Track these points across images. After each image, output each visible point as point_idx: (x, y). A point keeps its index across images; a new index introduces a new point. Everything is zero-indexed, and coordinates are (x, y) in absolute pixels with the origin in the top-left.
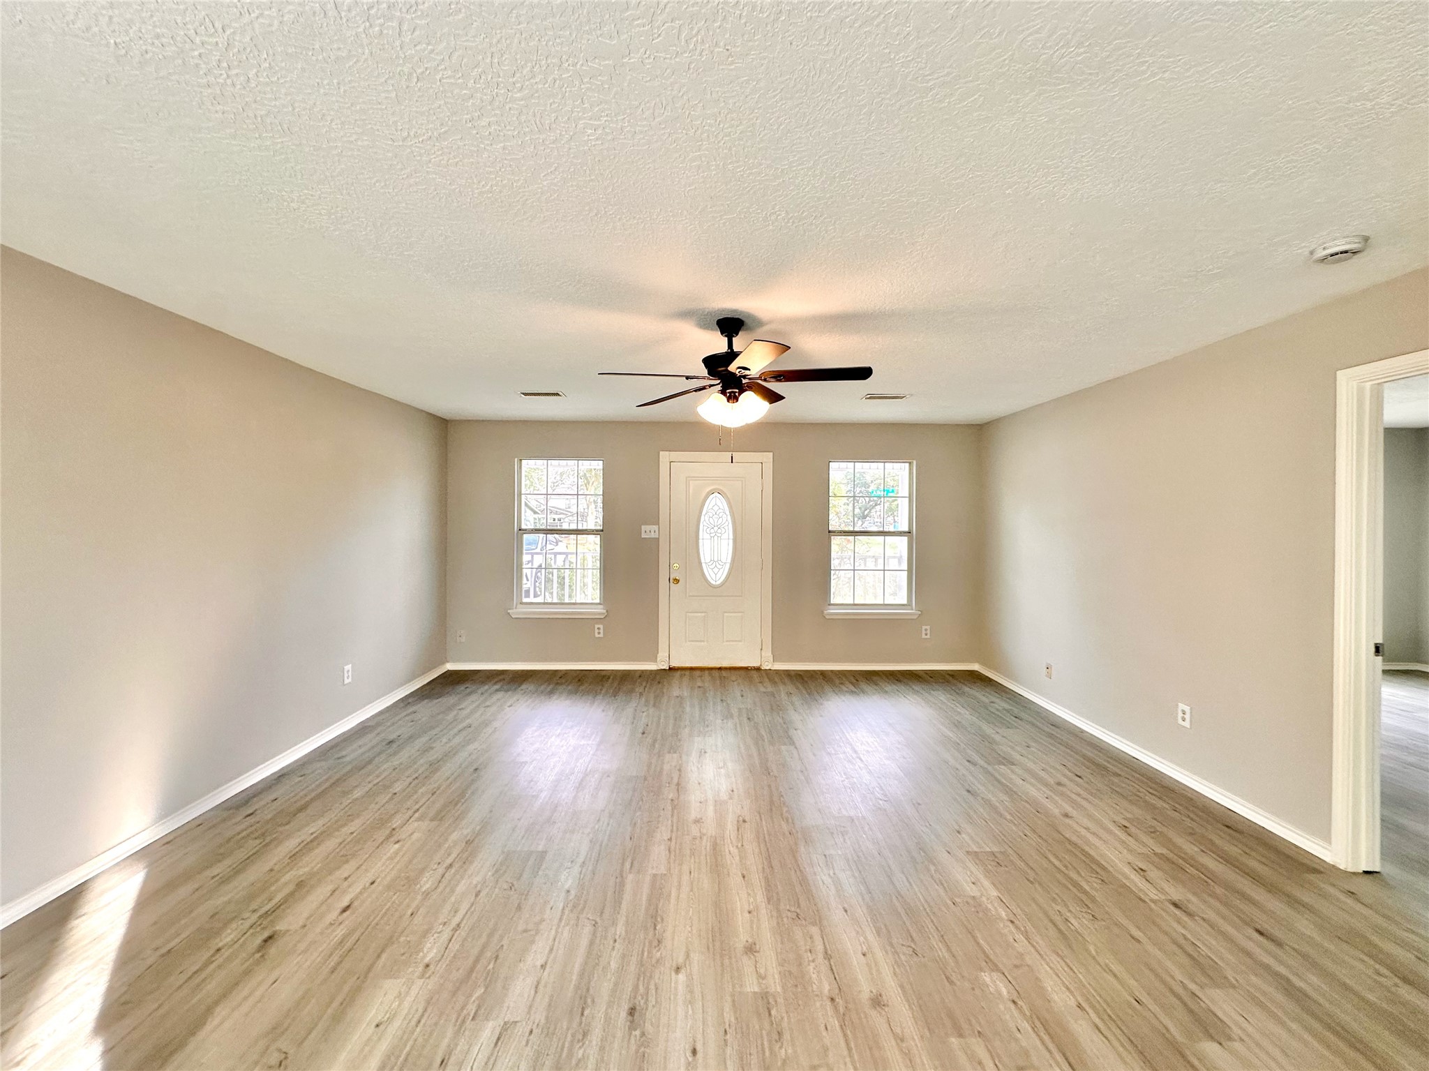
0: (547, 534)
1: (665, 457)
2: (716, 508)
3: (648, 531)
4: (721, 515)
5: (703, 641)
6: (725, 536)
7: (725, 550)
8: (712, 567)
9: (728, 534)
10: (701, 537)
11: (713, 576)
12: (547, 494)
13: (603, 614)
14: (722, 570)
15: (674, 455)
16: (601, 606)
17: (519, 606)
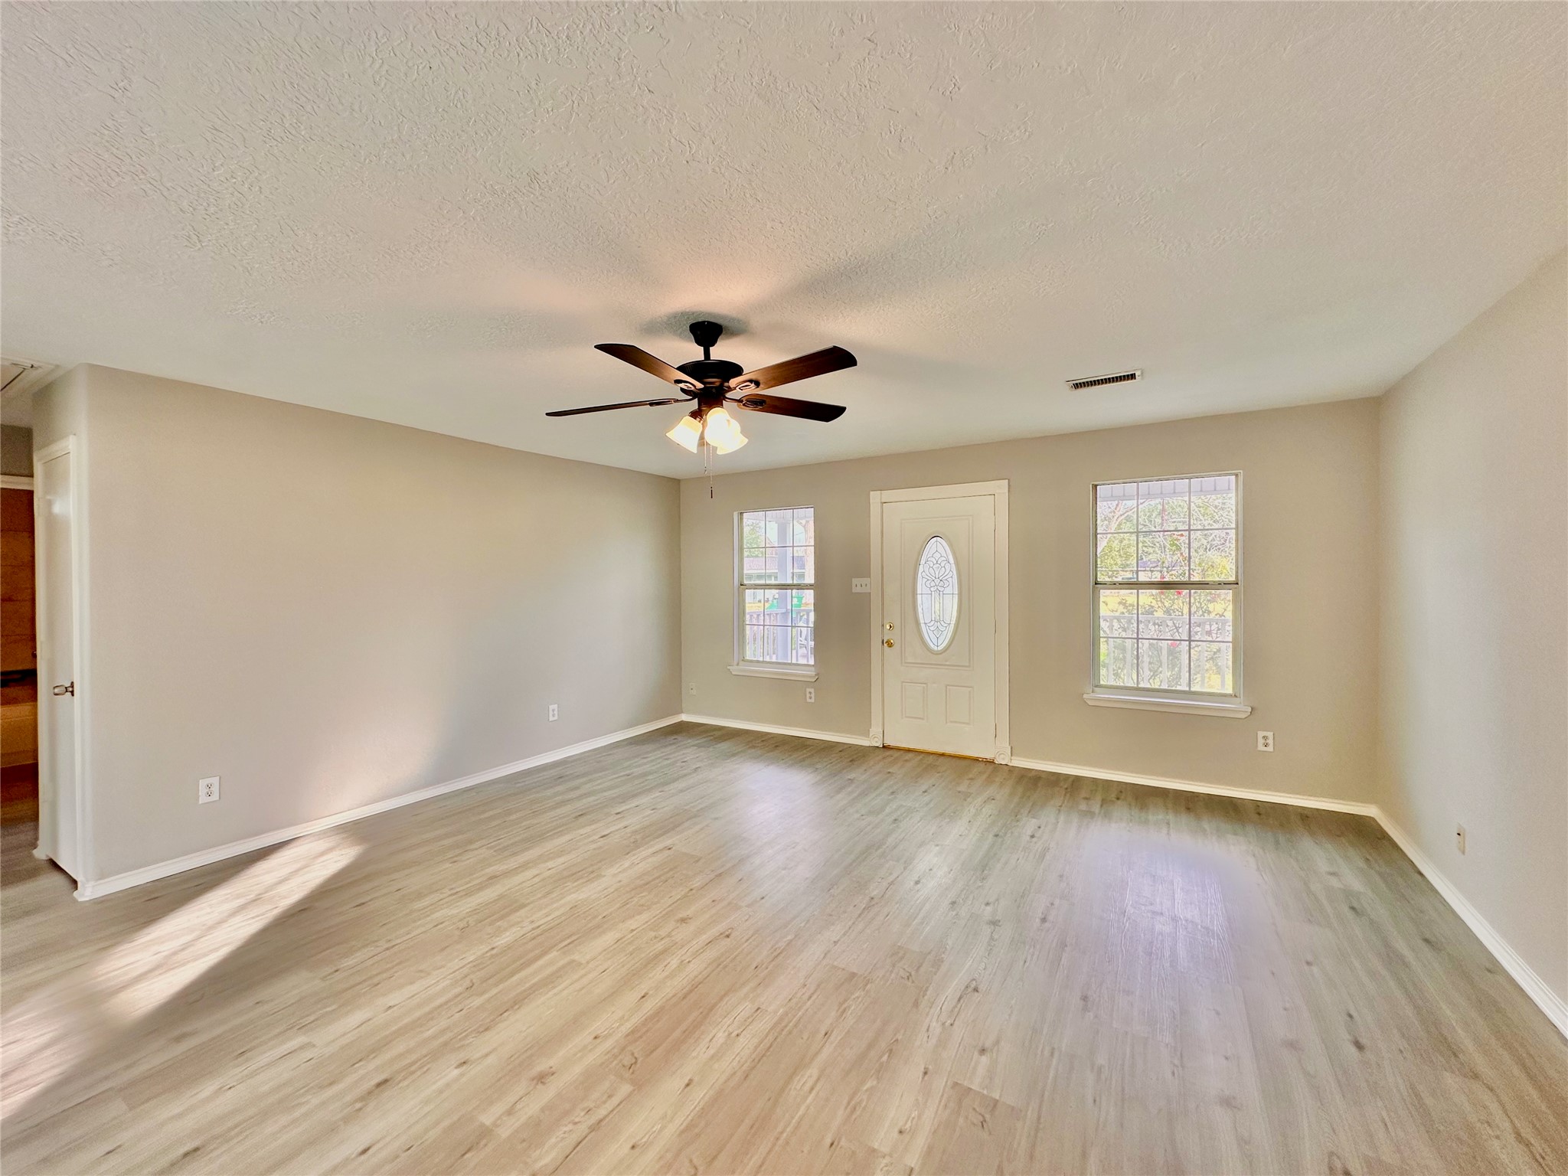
0: (764, 589)
1: (875, 497)
2: (937, 555)
3: (858, 585)
4: (943, 565)
5: (923, 719)
6: (948, 590)
7: (950, 607)
8: (932, 628)
9: (952, 586)
10: (919, 591)
11: (934, 640)
12: (765, 548)
13: (811, 677)
14: (945, 633)
15: (887, 495)
16: (813, 668)
17: (741, 663)
